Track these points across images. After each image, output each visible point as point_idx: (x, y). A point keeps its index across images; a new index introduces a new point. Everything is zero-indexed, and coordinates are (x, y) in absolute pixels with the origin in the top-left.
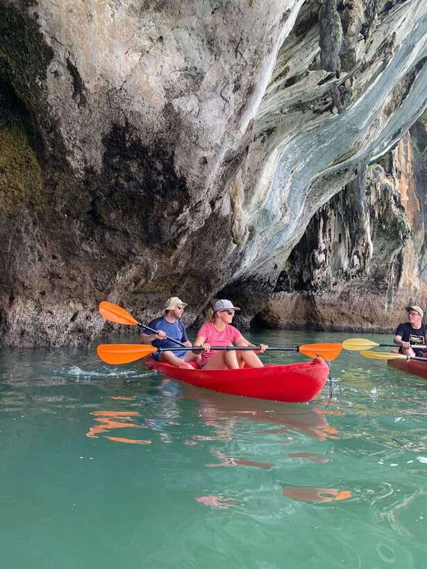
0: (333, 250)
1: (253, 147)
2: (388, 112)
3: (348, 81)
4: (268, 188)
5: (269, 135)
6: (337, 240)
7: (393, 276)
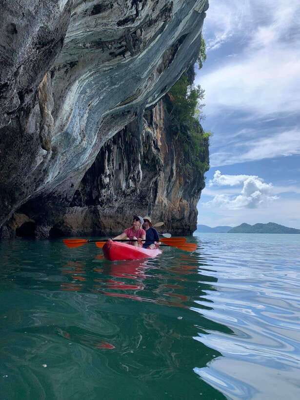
0: (115, 175)
1: (58, 76)
2: (160, 71)
3: (139, 31)
4: (70, 114)
5: (72, 67)
6: (118, 168)
7: (152, 196)
